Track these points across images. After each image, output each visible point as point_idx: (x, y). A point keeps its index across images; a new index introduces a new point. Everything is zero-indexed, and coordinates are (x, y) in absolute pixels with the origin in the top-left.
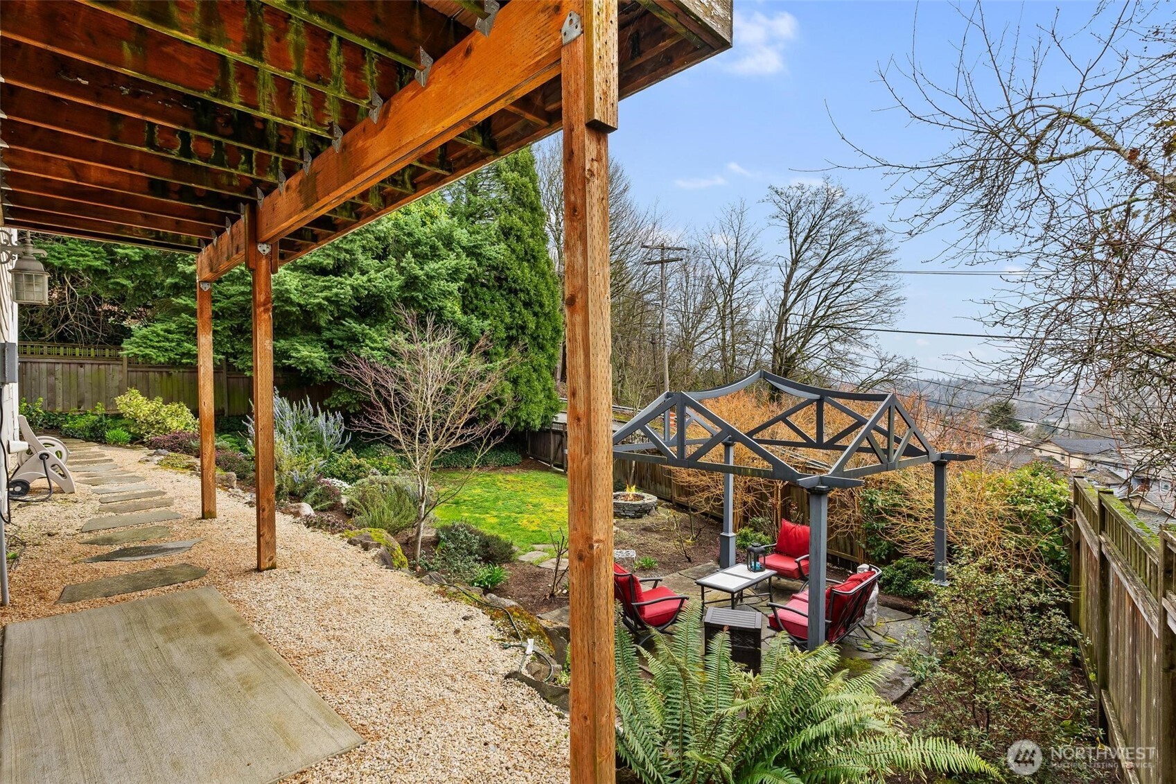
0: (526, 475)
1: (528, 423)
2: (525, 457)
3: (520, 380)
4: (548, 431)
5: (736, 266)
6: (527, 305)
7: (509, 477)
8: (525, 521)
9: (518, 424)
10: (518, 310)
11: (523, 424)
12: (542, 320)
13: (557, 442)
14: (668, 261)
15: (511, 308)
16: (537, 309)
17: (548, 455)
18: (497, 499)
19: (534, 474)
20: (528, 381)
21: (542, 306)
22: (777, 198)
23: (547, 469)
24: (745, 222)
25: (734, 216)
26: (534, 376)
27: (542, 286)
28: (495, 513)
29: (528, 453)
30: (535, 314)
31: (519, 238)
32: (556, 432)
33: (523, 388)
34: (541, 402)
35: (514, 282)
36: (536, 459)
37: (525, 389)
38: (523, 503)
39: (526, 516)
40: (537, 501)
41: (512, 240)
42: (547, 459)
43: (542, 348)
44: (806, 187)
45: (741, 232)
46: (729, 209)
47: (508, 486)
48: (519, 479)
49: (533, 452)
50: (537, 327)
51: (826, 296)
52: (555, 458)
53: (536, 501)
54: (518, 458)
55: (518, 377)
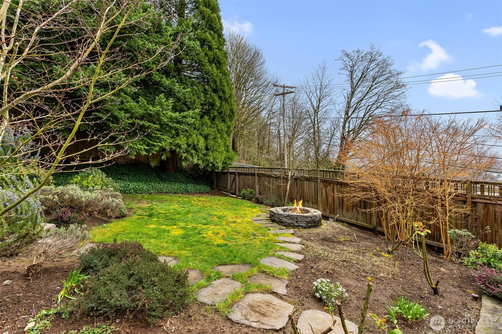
0: (213, 197)
1: (214, 165)
2: (212, 189)
3: (209, 137)
4: (226, 173)
5: (320, 97)
6: (215, 91)
7: (201, 199)
8: (210, 233)
9: (208, 165)
10: (209, 93)
11: (210, 165)
12: (224, 103)
13: (232, 179)
14: (287, 93)
15: (205, 91)
16: (221, 94)
17: (226, 187)
18: (189, 212)
19: (217, 198)
20: (215, 138)
21: (224, 92)
22: (345, 58)
23: (226, 196)
24: (325, 75)
25: (320, 71)
26: (219, 135)
27: (224, 81)
28: (182, 225)
29: (215, 187)
30: (220, 98)
31: (210, 48)
32: (231, 173)
33: (211, 142)
34: (222, 152)
35: (206, 74)
36: (219, 190)
37: (212, 142)
38: (210, 215)
39: (212, 227)
40: (221, 214)
41: (206, 47)
42: (226, 190)
43: (224, 121)
44: (361, 51)
45: (324, 80)
46: (317, 68)
47: (199, 204)
48: (208, 199)
49: (218, 186)
50: (221, 106)
51: (370, 109)
52: (231, 189)
53: (219, 214)
54: (208, 189)
55: (208, 135)
